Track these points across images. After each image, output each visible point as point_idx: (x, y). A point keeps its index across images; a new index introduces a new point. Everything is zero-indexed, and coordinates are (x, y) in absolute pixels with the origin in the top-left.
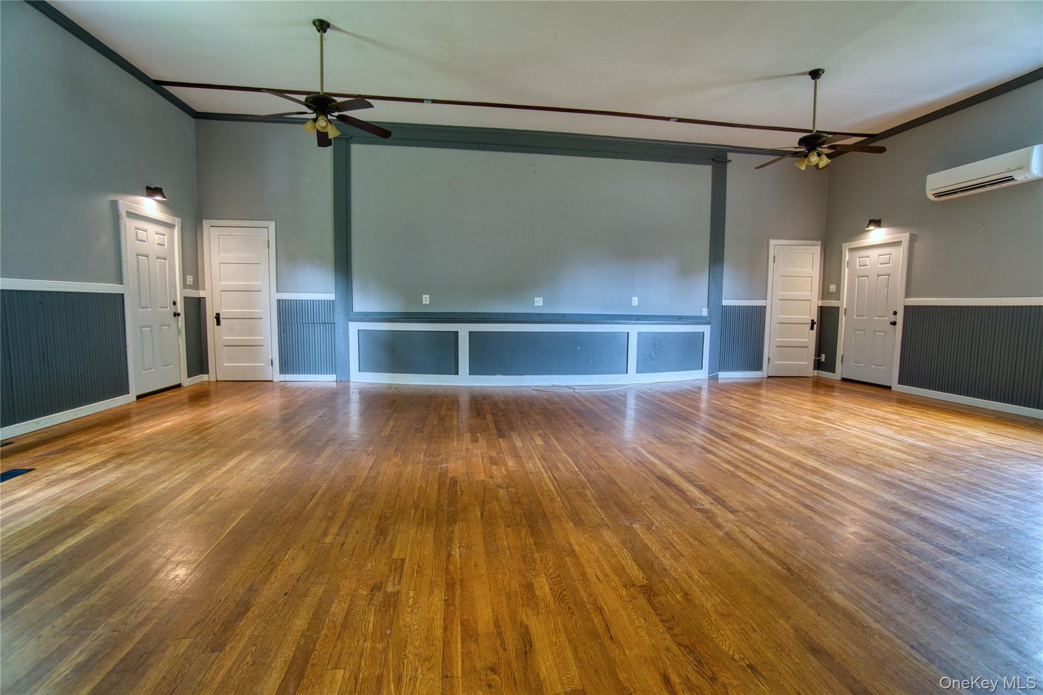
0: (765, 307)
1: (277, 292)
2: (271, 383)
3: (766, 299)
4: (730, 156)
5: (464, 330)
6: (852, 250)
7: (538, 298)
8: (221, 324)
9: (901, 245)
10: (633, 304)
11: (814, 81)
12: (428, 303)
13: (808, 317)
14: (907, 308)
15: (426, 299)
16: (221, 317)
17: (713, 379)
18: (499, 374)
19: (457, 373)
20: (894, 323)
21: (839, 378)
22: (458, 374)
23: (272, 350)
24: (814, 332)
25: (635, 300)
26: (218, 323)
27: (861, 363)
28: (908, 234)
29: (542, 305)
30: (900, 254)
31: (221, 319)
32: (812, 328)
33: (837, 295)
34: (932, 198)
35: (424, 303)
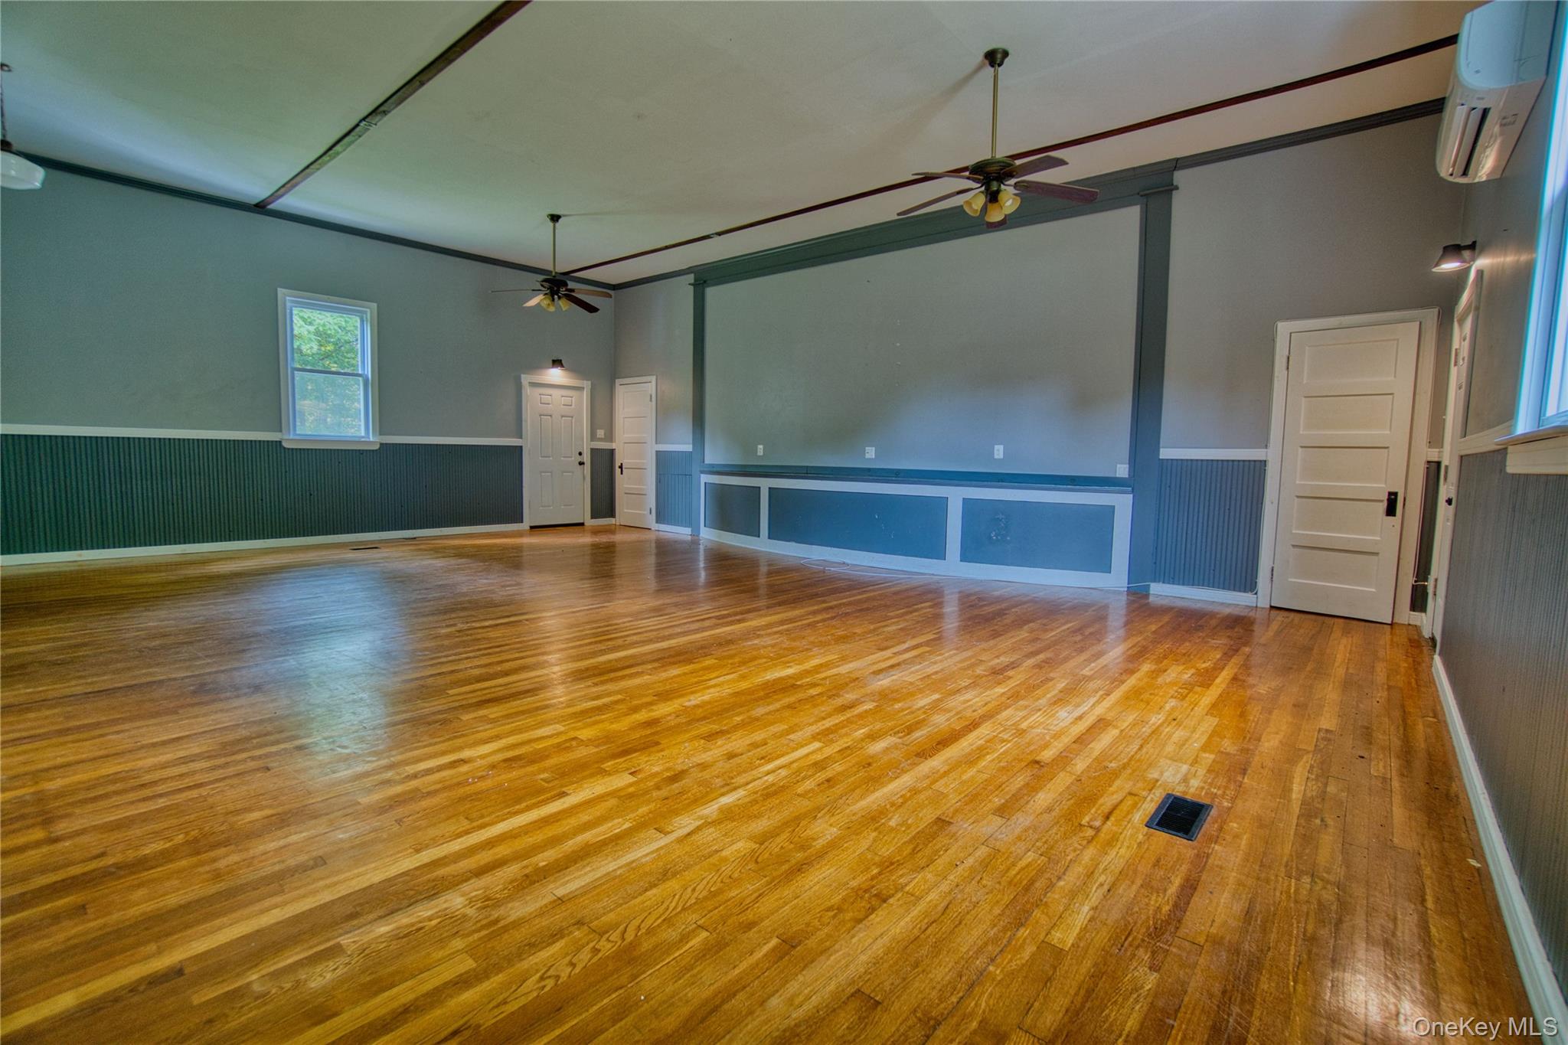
0: (1265, 462)
1: (656, 443)
3: (1265, 448)
4: (1181, 175)
5: (764, 486)
7: (870, 448)
10: (996, 457)
12: (762, 454)
13: (1381, 485)
15: (760, 450)
22: (759, 537)
23: (651, 501)
25: (998, 450)
26: (623, 472)
29: (873, 456)
31: (623, 469)
35: (758, 454)
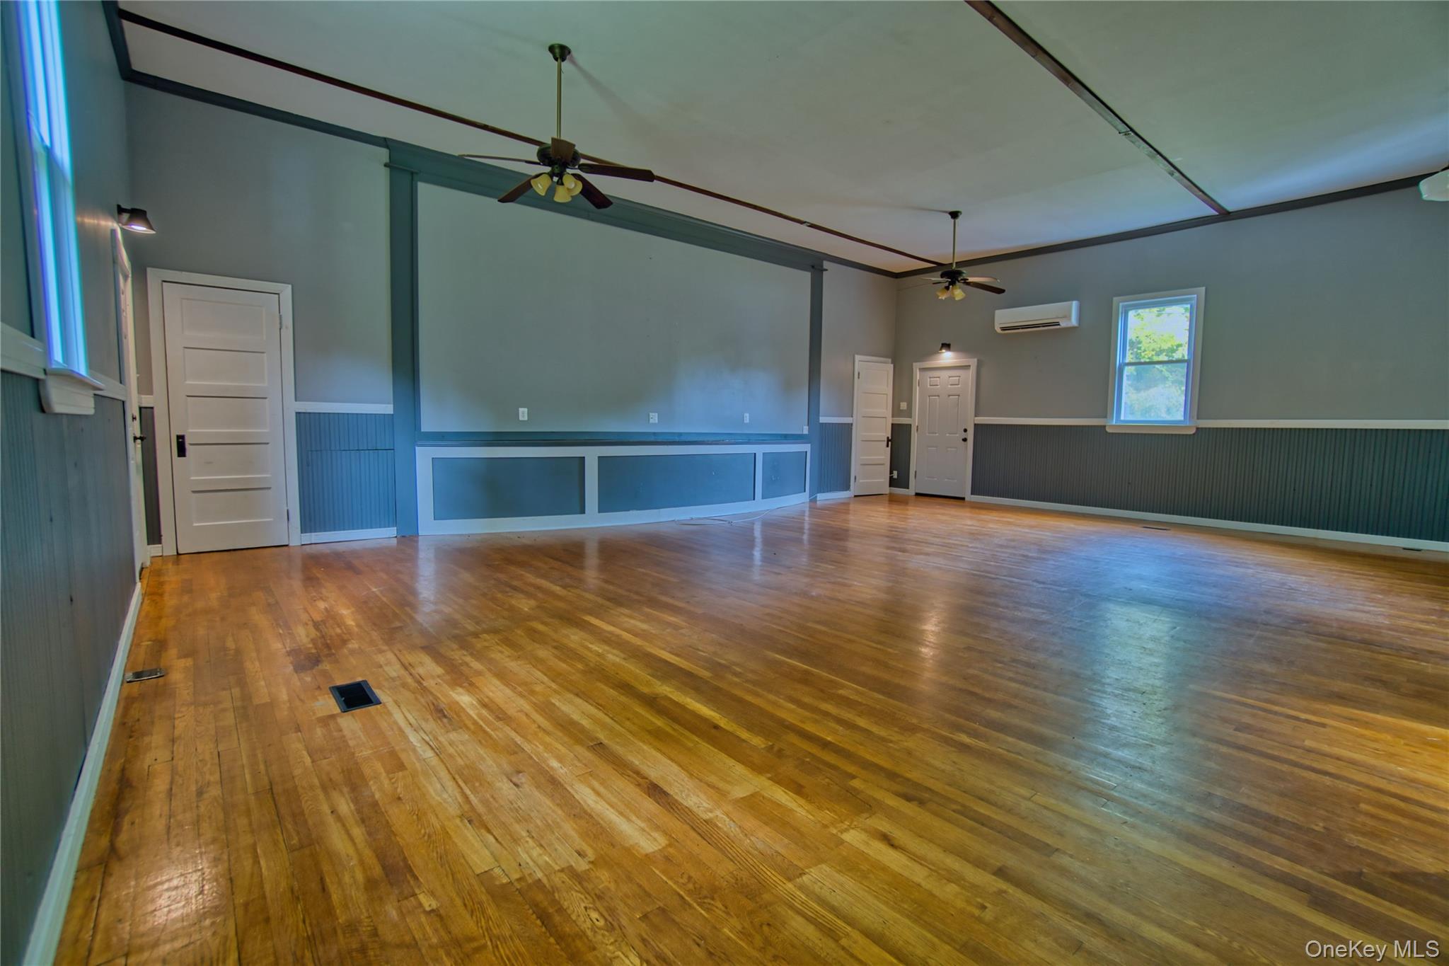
0: (852, 424)
1: (296, 401)
2: (286, 548)
3: (852, 417)
4: (826, 264)
5: (591, 455)
6: (923, 370)
7: (653, 414)
8: (187, 453)
9: (969, 369)
10: (745, 422)
11: (953, 220)
12: (526, 418)
13: (884, 434)
14: (976, 426)
15: (523, 413)
16: (187, 441)
17: (813, 501)
18: (632, 509)
19: (583, 511)
20: (965, 440)
21: (914, 494)
22: (584, 513)
23: (287, 495)
24: (889, 449)
26: (182, 451)
27: (934, 478)
28: (976, 360)
29: (657, 421)
30: (970, 375)
31: (187, 446)
32: (888, 446)
33: (909, 413)
34: (999, 331)
35: (521, 418)
